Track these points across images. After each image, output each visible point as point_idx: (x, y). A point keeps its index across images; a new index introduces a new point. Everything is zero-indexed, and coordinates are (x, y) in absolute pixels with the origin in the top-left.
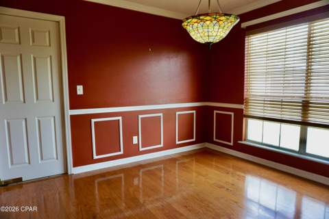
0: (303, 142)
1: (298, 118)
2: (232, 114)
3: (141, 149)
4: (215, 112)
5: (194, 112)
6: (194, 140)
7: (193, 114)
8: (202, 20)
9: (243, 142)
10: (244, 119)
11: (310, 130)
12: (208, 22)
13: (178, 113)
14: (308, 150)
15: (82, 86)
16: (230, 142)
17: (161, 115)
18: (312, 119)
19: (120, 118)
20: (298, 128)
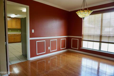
0: (100, 47)
1: (99, 40)
2: (78, 39)
3: (51, 51)
4: (72, 39)
5: (66, 39)
6: (65, 48)
7: (65, 39)
8: (84, 11)
9: (82, 48)
10: (82, 41)
11: (102, 44)
12: (86, 12)
13: (61, 39)
14: (102, 50)
15: (34, 30)
16: (77, 48)
17: (57, 40)
18: (102, 41)
19: (45, 41)
20: (98, 43)
